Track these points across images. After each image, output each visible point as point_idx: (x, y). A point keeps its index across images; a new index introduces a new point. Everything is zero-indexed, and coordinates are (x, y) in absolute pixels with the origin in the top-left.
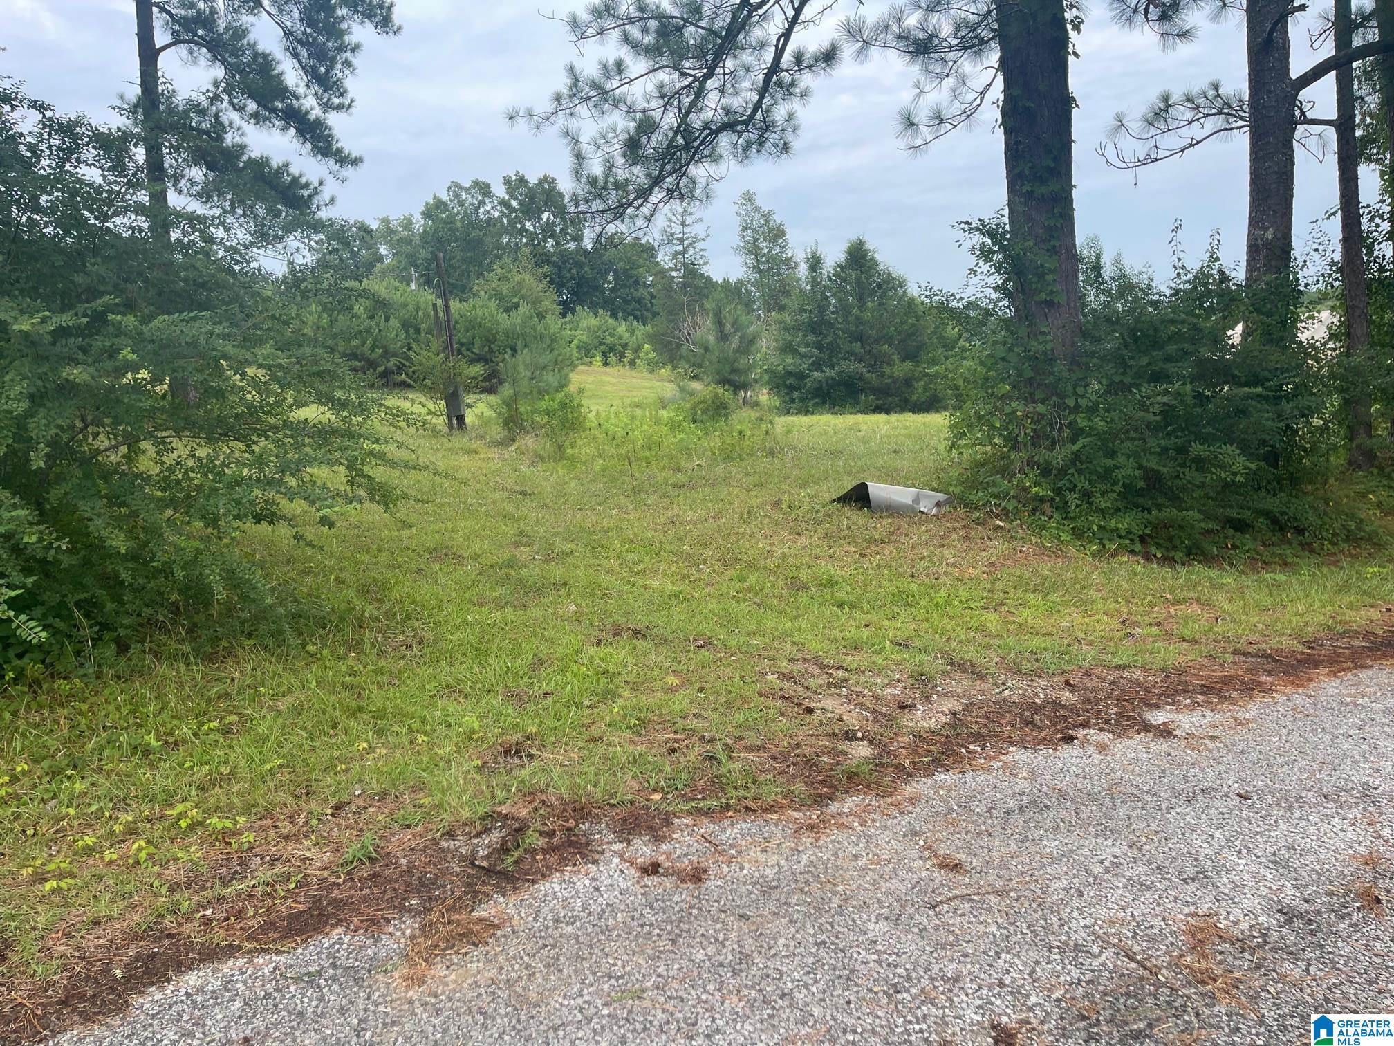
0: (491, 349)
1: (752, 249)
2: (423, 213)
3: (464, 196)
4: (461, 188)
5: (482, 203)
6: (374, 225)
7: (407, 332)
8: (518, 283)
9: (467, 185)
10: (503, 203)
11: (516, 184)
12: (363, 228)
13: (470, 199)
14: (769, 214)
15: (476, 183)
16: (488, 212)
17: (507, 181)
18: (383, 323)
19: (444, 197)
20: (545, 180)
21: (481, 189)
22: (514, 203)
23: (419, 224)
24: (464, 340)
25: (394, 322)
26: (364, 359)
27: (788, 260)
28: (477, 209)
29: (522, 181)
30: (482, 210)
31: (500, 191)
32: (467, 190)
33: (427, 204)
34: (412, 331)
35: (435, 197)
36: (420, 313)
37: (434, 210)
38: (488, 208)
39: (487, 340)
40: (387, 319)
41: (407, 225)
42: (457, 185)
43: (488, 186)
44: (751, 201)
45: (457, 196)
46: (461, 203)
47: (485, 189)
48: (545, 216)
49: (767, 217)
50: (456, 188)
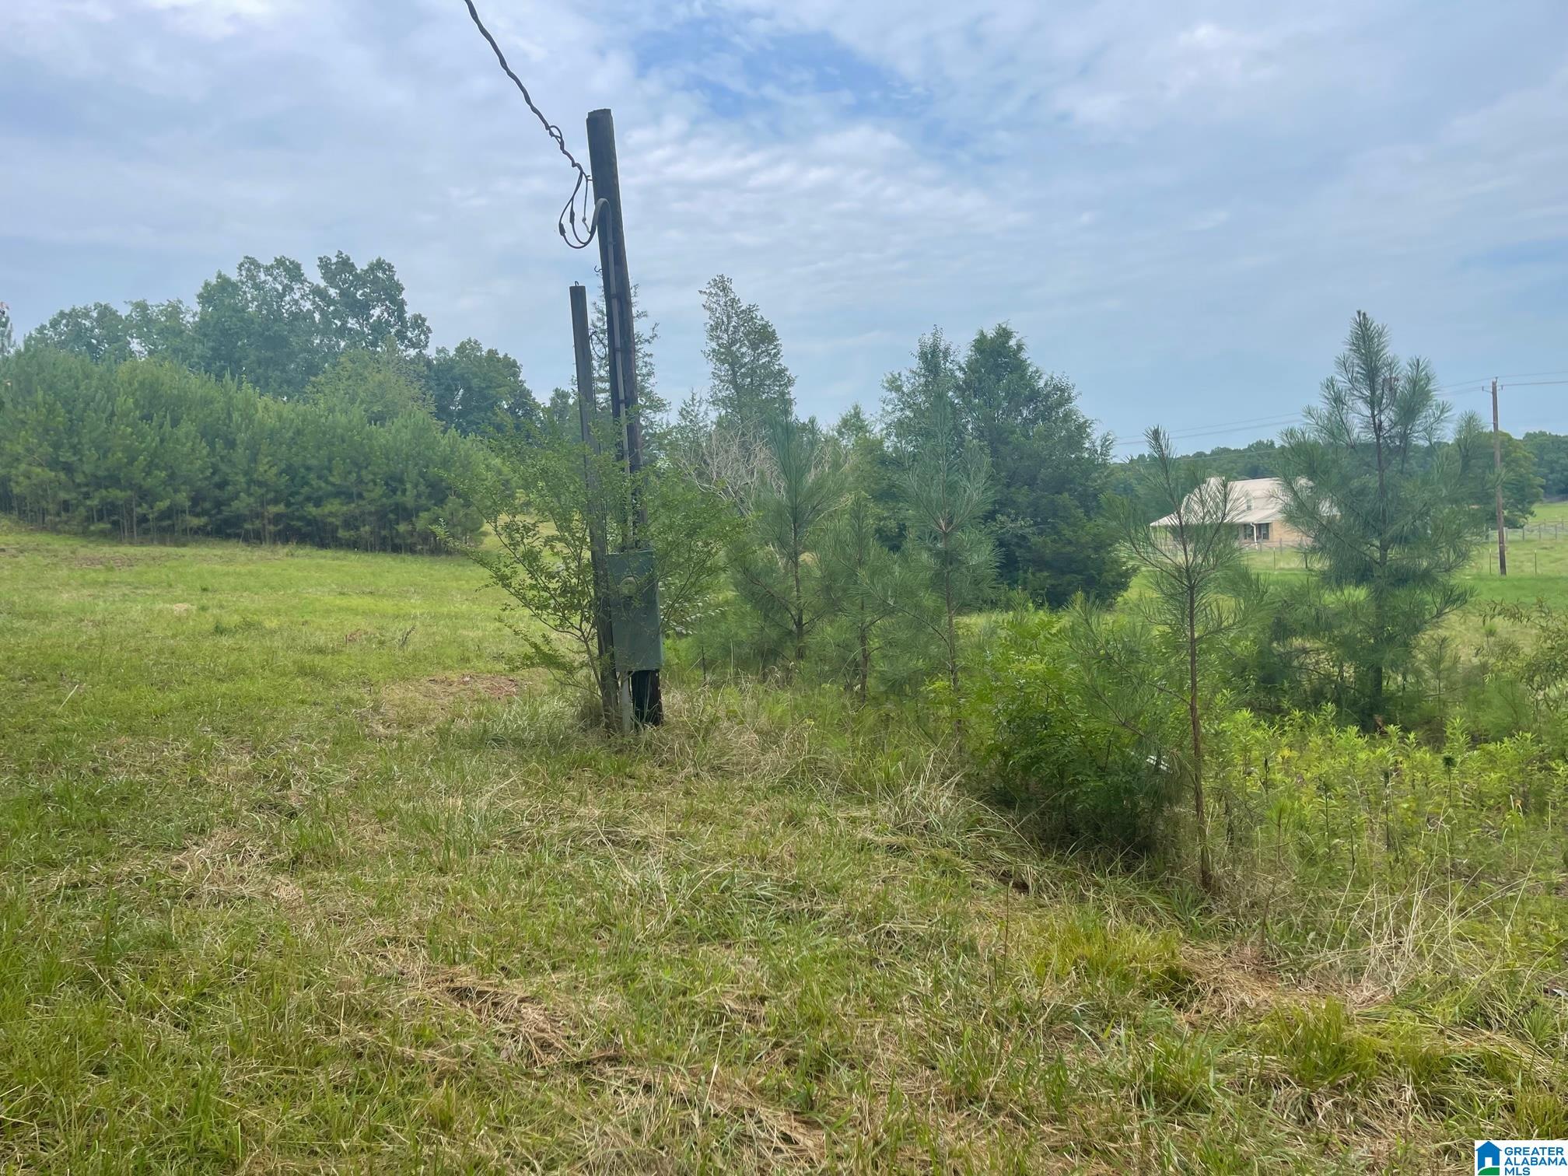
0: (360, 481)
1: (726, 355)
2: (200, 296)
3: (262, 276)
4: (258, 266)
5: (288, 289)
6: (124, 311)
7: (211, 444)
8: (380, 384)
9: (269, 261)
10: (317, 291)
11: (338, 269)
12: (106, 314)
13: (274, 284)
14: (749, 310)
15: (280, 262)
16: (296, 302)
17: (324, 264)
18: (167, 427)
19: (234, 276)
20: (379, 265)
21: (287, 270)
22: (333, 292)
23: (192, 311)
24: (313, 462)
25: (186, 427)
26: (131, 486)
27: (782, 372)
28: (281, 296)
29: (345, 264)
30: (287, 298)
31: (314, 276)
32: (268, 270)
33: (207, 284)
34: (219, 444)
35: (219, 276)
36: (236, 416)
37: (218, 293)
38: (297, 296)
39: (355, 464)
40: (175, 423)
41: (174, 312)
42: (252, 262)
43: (298, 267)
44: (725, 290)
45: (252, 277)
46: (258, 287)
47: (294, 272)
48: (376, 312)
49: (748, 314)
50: (251, 265)
